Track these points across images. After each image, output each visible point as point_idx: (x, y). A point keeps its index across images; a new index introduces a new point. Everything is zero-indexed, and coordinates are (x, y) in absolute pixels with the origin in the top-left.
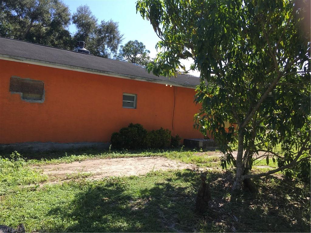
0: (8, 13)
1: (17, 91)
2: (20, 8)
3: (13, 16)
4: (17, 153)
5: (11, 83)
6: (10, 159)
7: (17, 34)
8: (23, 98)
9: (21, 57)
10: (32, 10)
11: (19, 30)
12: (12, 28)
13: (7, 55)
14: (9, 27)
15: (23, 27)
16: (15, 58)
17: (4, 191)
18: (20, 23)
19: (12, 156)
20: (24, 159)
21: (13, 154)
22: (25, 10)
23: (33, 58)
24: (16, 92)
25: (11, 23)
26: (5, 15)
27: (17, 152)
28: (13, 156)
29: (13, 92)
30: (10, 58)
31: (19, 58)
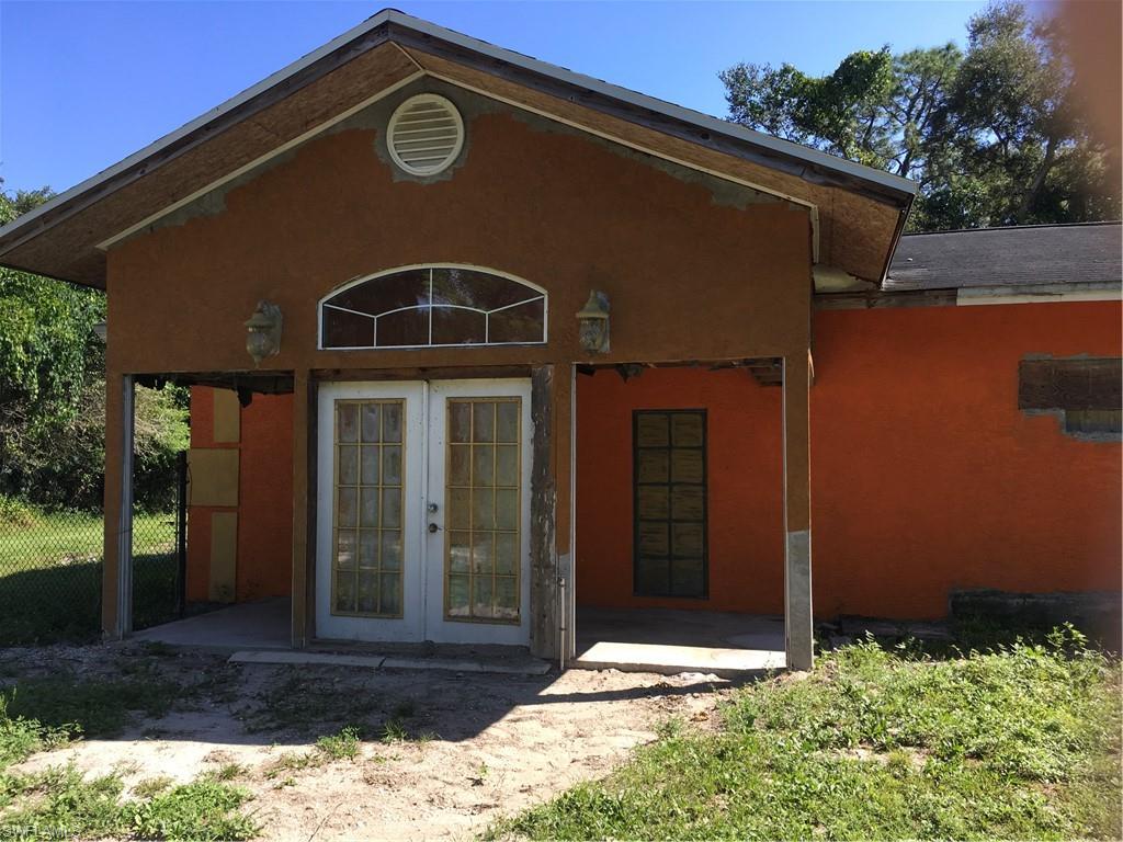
0: (966, 144)
1: (1045, 406)
2: (1007, 114)
3: (984, 148)
4: (1074, 631)
5: (1021, 380)
6: (1051, 648)
7: (1000, 205)
8: (1070, 427)
9: (1053, 283)
10: (1049, 105)
11: (1008, 191)
12: (983, 190)
13: (1006, 285)
14: (973, 190)
15: (1019, 177)
16: (1035, 290)
17: (1060, 768)
18: (1010, 163)
19: (1054, 638)
20: (1105, 655)
21: (1056, 634)
22: (1025, 116)
23: (1100, 279)
24: (1042, 408)
25: (979, 176)
26: (957, 154)
27: (1071, 626)
28: (1060, 641)
29: (1031, 410)
30: (1015, 295)
31: (1047, 289)
